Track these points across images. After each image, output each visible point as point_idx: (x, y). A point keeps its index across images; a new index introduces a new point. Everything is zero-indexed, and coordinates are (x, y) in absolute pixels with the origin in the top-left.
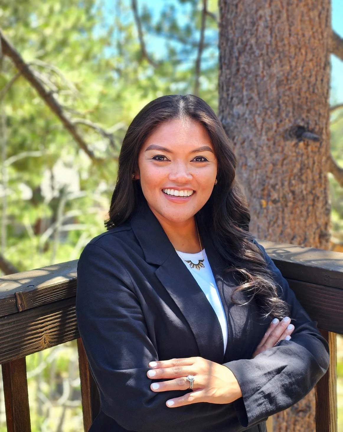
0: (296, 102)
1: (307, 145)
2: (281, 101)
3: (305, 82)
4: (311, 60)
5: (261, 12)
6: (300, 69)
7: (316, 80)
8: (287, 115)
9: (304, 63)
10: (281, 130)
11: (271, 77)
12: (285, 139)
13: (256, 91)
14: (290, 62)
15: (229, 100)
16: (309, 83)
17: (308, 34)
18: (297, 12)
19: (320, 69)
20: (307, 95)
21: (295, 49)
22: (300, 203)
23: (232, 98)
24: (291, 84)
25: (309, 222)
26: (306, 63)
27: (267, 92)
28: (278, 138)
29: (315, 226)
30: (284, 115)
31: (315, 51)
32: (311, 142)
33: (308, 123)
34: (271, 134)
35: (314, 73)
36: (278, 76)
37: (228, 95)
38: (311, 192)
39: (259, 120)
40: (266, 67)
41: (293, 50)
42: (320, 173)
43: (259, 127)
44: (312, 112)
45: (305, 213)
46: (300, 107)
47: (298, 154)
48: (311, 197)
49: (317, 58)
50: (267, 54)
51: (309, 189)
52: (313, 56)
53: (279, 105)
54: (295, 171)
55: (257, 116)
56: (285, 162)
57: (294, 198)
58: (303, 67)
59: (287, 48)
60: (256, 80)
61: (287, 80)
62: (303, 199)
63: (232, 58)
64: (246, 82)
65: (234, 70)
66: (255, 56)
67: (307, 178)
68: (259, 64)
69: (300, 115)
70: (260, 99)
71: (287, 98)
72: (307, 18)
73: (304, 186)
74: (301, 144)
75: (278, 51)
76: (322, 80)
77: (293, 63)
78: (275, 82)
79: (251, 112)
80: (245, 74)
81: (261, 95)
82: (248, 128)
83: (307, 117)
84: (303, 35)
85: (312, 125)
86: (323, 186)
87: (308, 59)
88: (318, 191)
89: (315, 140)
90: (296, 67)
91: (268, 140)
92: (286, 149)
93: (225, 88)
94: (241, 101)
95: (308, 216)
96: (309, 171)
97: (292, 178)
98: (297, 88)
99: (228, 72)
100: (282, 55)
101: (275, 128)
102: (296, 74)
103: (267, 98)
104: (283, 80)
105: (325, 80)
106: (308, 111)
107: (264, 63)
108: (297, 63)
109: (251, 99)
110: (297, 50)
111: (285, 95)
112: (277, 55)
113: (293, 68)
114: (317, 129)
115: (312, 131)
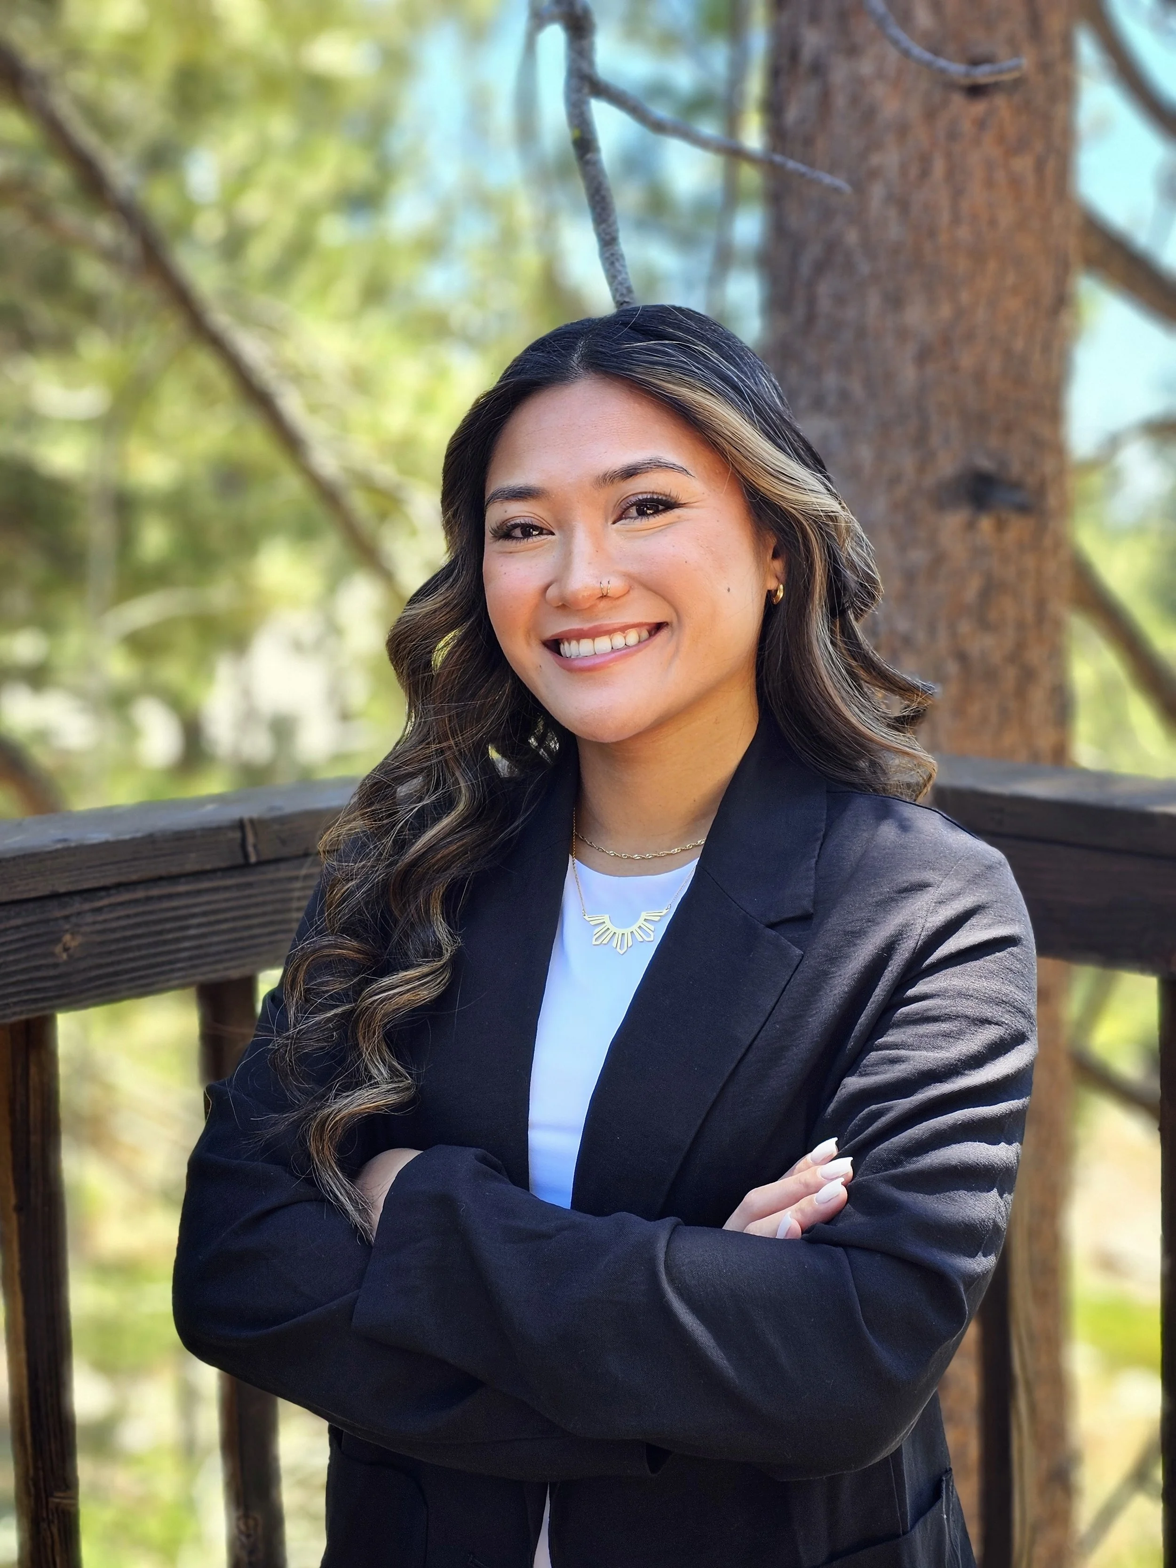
0: (972, 405)
1: (1001, 526)
2: (929, 404)
3: (998, 353)
4: (1015, 290)
5: (875, 160)
6: (982, 314)
7: (1030, 343)
8: (946, 442)
10: (929, 481)
11: (903, 334)
12: (940, 506)
13: (859, 374)
14: (954, 296)
16: (1008, 352)
17: (1007, 217)
18: (975, 159)
20: (1004, 386)
22: (981, 688)
25: (1007, 741)
26: (999, 299)
27: (889, 377)
28: (920, 505)
29: (1023, 752)
30: (935, 439)
32: (1012, 517)
33: (1003, 463)
34: (901, 491)
35: (1022, 325)
36: (921, 332)
38: (1013, 658)
39: (866, 456)
41: (962, 261)
42: (1040, 604)
44: (1018, 434)
45: (994, 716)
46: (982, 419)
47: (978, 552)
48: (1012, 672)
51: (1008, 646)
54: (969, 596)
55: (860, 447)
56: (940, 571)
59: (946, 256)
61: (947, 343)
62: (991, 676)
63: (797, 282)
64: (833, 350)
65: (800, 311)
66: (857, 279)
67: (1002, 617)
68: (867, 301)
69: (982, 441)
70: (872, 396)
72: (1000, 176)
73: (990, 640)
74: (986, 524)
75: (921, 264)
77: (964, 298)
78: (911, 349)
81: (874, 385)
83: (1003, 447)
84: (993, 223)
85: (1016, 469)
88: (1035, 654)
89: (1024, 509)
90: (972, 309)
92: (943, 538)
95: (1002, 726)
96: (1007, 599)
98: (975, 365)
100: (933, 277)
101: (910, 474)
102: (972, 330)
103: (891, 395)
104: (934, 345)
106: (1008, 429)
107: (882, 300)
108: (973, 297)
109: (844, 395)
112: (918, 276)
113: (963, 310)
114: (1031, 480)
115: (1017, 485)
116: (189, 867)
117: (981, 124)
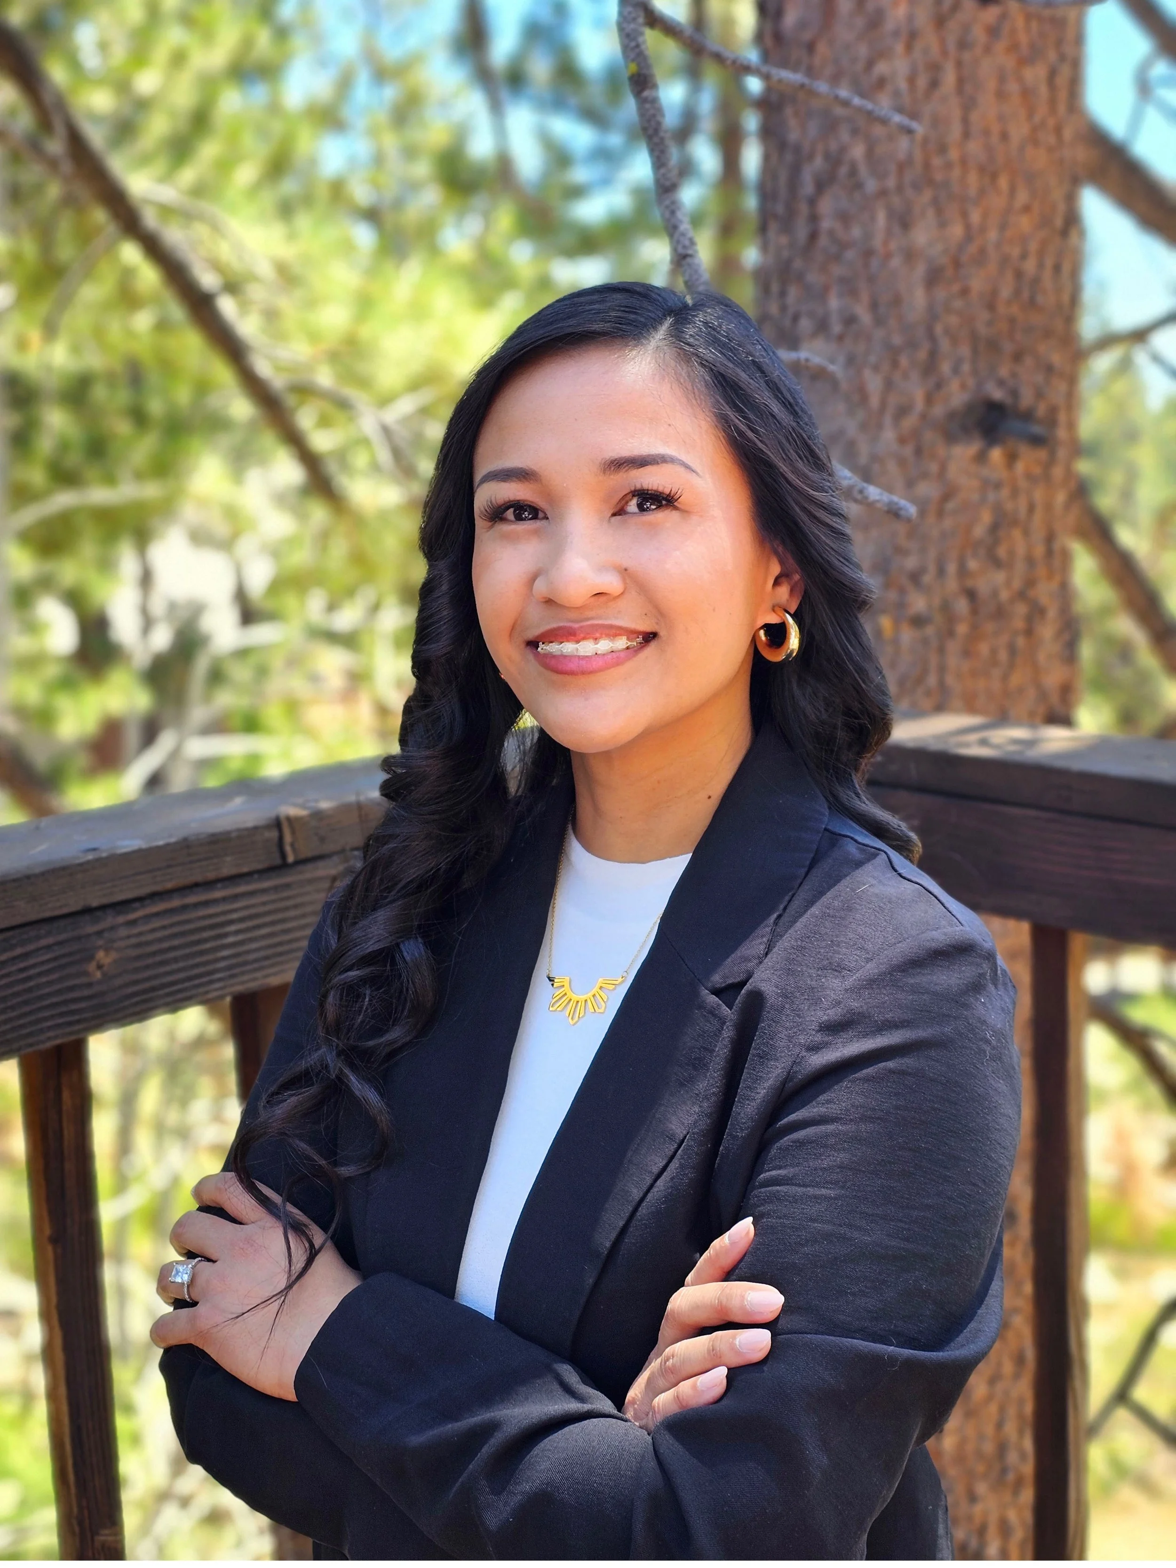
0: (983, 330)
1: (1011, 458)
2: (939, 329)
3: (1009, 276)
4: (1027, 209)
5: (881, 68)
6: (993, 235)
7: (1041, 265)
8: (956, 370)
9: (1004, 216)
10: (938, 411)
11: (910, 255)
12: (950, 438)
13: (865, 297)
14: (964, 215)
15: (787, 322)
16: (1019, 275)
17: (1019, 131)
18: (987, 69)
19: (1052, 234)
20: (1015, 310)
21: (980, 177)
22: (989, 627)
23: (796, 318)
24: (967, 277)
25: (1016, 679)
26: (1010, 218)
27: (897, 301)
28: (929, 436)
29: (1031, 693)
30: (945, 368)
31: (1038, 182)
32: (1023, 449)
33: (1015, 393)
34: (910, 422)
35: (1033, 246)
36: (930, 253)
37: (783, 308)
38: (1022, 595)
39: (874, 383)
40: (897, 230)
41: (973, 179)
42: (1050, 538)
43: (874, 401)
44: (1029, 361)
45: (1003, 656)
46: (993, 346)
47: (987, 485)
48: (1021, 609)
49: (1042, 202)
50: (900, 191)
51: (1017, 584)
52: (1033, 196)
53: (933, 340)
54: (979, 531)
55: (868, 374)
56: (950, 505)
57: (974, 612)
58: (1001, 230)
59: (956, 173)
60: (866, 265)
61: (957, 265)
62: (1000, 613)
63: (797, 199)
64: (837, 270)
65: (802, 232)
66: (864, 196)
67: (1011, 553)
68: (873, 219)
69: (992, 369)
70: (879, 321)
71: (955, 319)
72: (1013, 87)
73: (1000, 577)
74: (996, 454)
75: (931, 182)
76: (1057, 268)
77: (975, 217)
78: (920, 270)
79: (851, 361)
80: (834, 249)
81: (881, 310)
82: (841, 407)
83: (1014, 375)
84: (1004, 136)
85: (1027, 399)
86: (1057, 576)
87: (1017, 206)
88: (1044, 592)
89: (1037, 441)
90: (983, 229)
91: (902, 440)
92: (953, 471)
93: (775, 288)
94: (822, 327)
95: (1012, 665)
96: (1017, 534)
97: (968, 552)
98: (986, 288)
99: (784, 240)
100: (941, 193)
101: (919, 404)
102: (982, 251)
103: (899, 319)
104: (943, 268)
105: (1066, 268)
106: (1017, 357)
107: (888, 217)
108: (984, 217)
109: (850, 320)
110: (987, 179)
111: (949, 311)
112: (928, 194)
113: (974, 230)
114: (1041, 410)
115: (1028, 416)
116: (226, 871)
117: (993, 32)
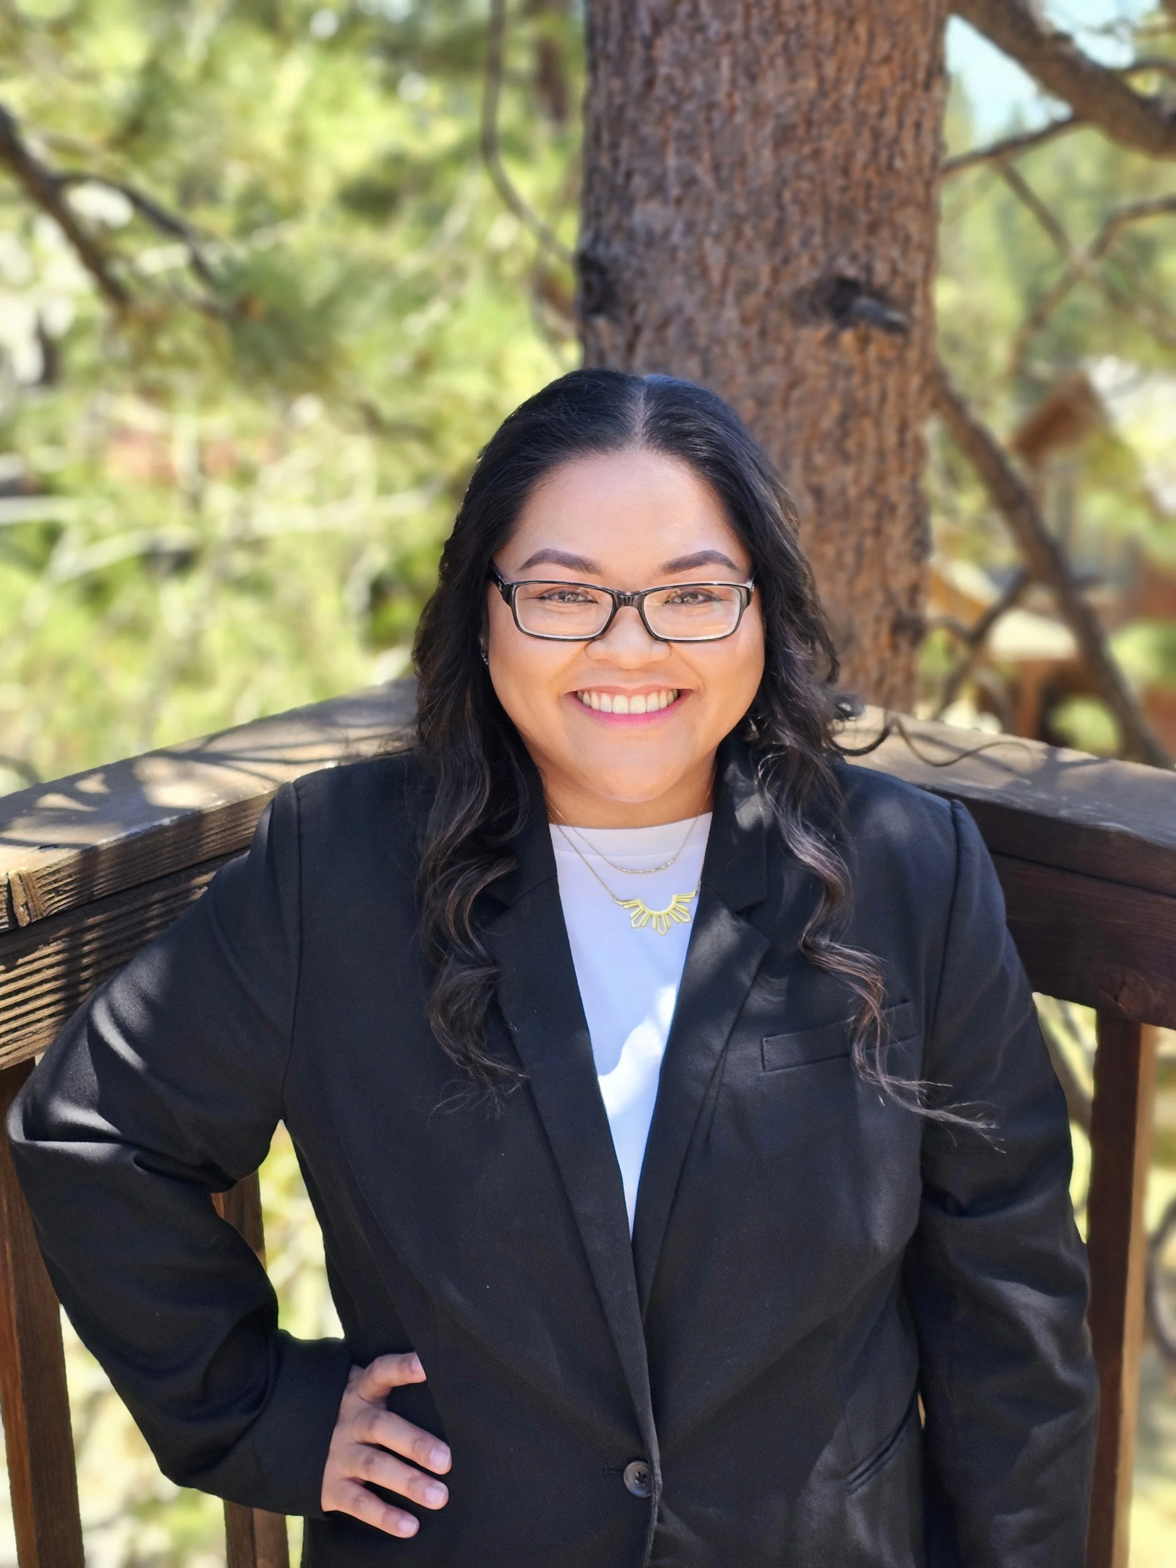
0: (835, 198)
1: (864, 341)
2: (787, 196)
3: (866, 135)
4: (887, 60)
6: (849, 89)
7: (900, 125)
8: (805, 243)
9: (862, 68)
10: (786, 288)
11: (757, 112)
12: (799, 320)
13: (706, 156)
14: (819, 65)
15: (620, 180)
16: (877, 135)
19: (914, 86)
20: (871, 174)
21: (837, 23)
22: (836, 527)
23: (629, 175)
24: (820, 138)
25: (863, 583)
26: (869, 71)
27: (742, 162)
28: (774, 316)
29: (879, 597)
30: (794, 240)
31: (901, 29)
32: (877, 334)
33: (868, 269)
34: (754, 300)
35: (893, 102)
36: (781, 109)
37: (616, 162)
38: (870, 492)
39: (715, 255)
40: (743, 81)
41: (828, 24)
42: (903, 427)
43: (716, 276)
44: (885, 232)
45: (849, 558)
46: (847, 215)
47: (836, 370)
48: (870, 507)
49: (904, 52)
50: (746, 35)
51: (866, 480)
52: (894, 46)
53: (781, 207)
54: (827, 423)
55: (708, 243)
56: (796, 394)
57: (820, 512)
58: (859, 82)
59: (810, 18)
60: (709, 120)
61: (809, 124)
62: (847, 512)
63: (632, 39)
64: (676, 124)
65: (637, 80)
66: (706, 41)
67: (861, 446)
68: (717, 66)
69: (846, 242)
70: (722, 184)
71: (805, 185)
73: (848, 473)
74: (848, 337)
75: (781, 27)
76: (918, 126)
77: (830, 69)
78: (769, 127)
79: (690, 227)
80: (672, 100)
81: (725, 173)
82: (679, 280)
83: (868, 248)
85: (881, 273)
86: (910, 470)
87: (877, 56)
88: (894, 486)
90: (838, 82)
91: (745, 321)
92: (799, 356)
93: (606, 137)
94: (658, 188)
95: (858, 569)
96: (867, 424)
97: (815, 446)
98: (840, 151)
99: (616, 84)
100: (793, 39)
101: (765, 282)
102: (836, 107)
103: (744, 183)
104: (794, 127)
105: (927, 125)
106: (873, 228)
107: (734, 66)
108: (840, 69)
109: (690, 182)
110: (844, 25)
111: (799, 176)
112: (779, 40)
113: (828, 85)
114: (897, 289)
115: (880, 295)
